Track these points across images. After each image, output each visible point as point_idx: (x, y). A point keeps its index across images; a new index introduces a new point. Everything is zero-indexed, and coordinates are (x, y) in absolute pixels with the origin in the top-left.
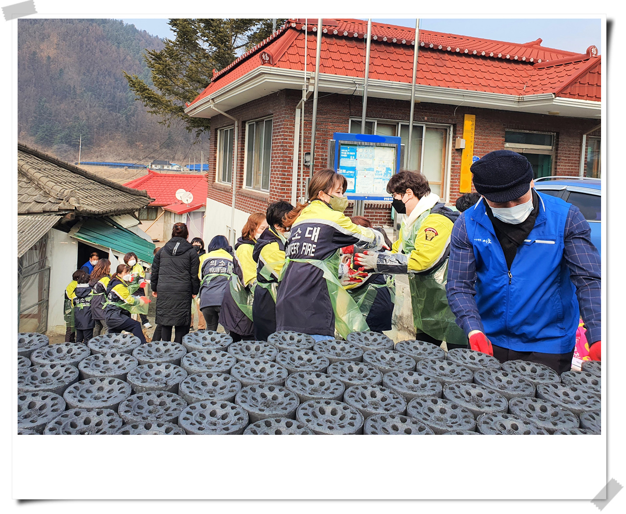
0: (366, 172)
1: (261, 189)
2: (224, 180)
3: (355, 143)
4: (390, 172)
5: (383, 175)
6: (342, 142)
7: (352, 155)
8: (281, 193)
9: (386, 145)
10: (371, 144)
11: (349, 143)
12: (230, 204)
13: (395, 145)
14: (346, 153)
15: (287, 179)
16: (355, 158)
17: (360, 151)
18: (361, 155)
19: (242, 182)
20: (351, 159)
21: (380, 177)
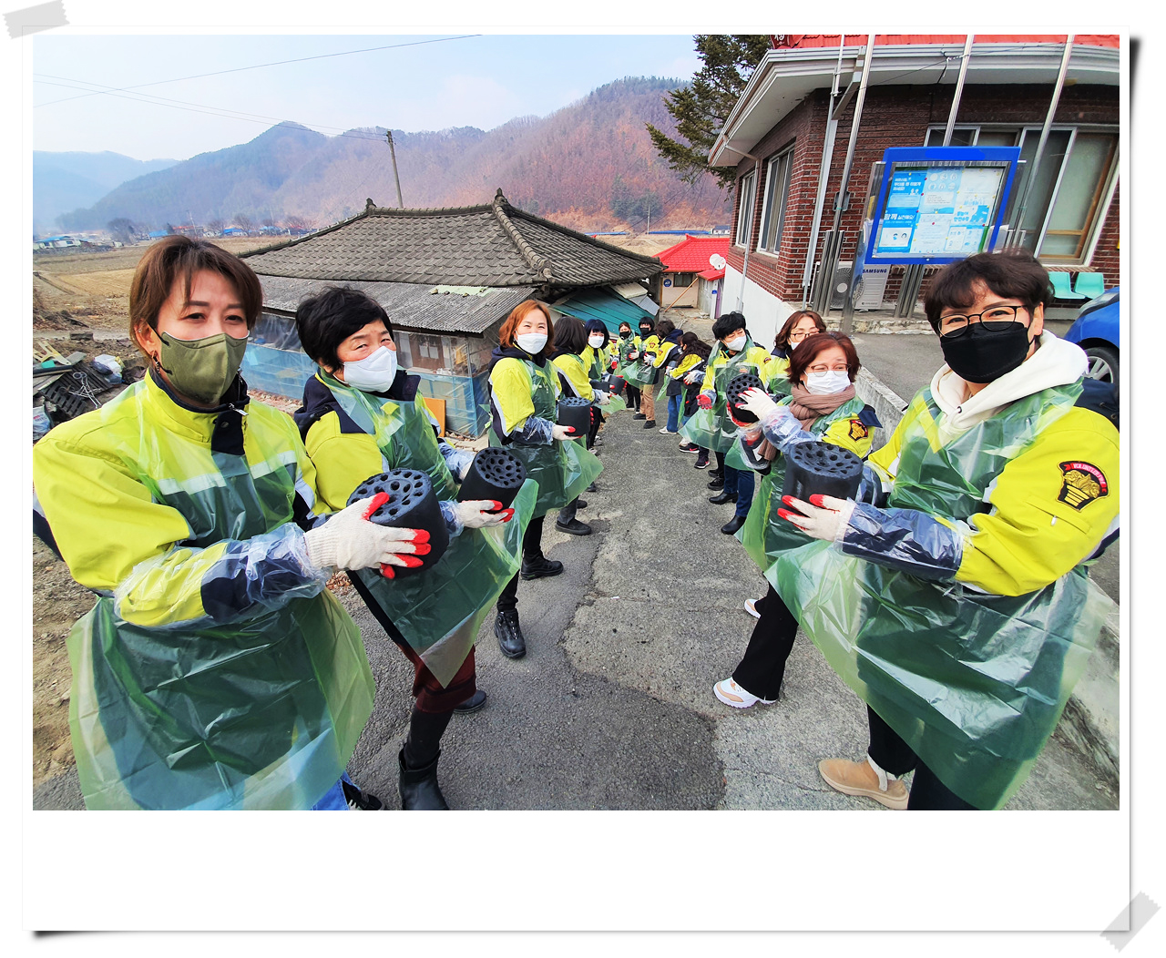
0: (937, 216)
3: (925, 164)
4: (985, 213)
5: (970, 219)
6: (899, 164)
7: (915, 188)
8: (789, 256)
9: (988, 163)
10: (957, 163)
11: (913, 164)
13: (1005, 164)
14: (903, 184)
15: (801, 235)
16: (920, 191)
17: (933, 178)
18: (933, 186)
19: (757, 243)
20: (912, 194)
21: (965, 222)
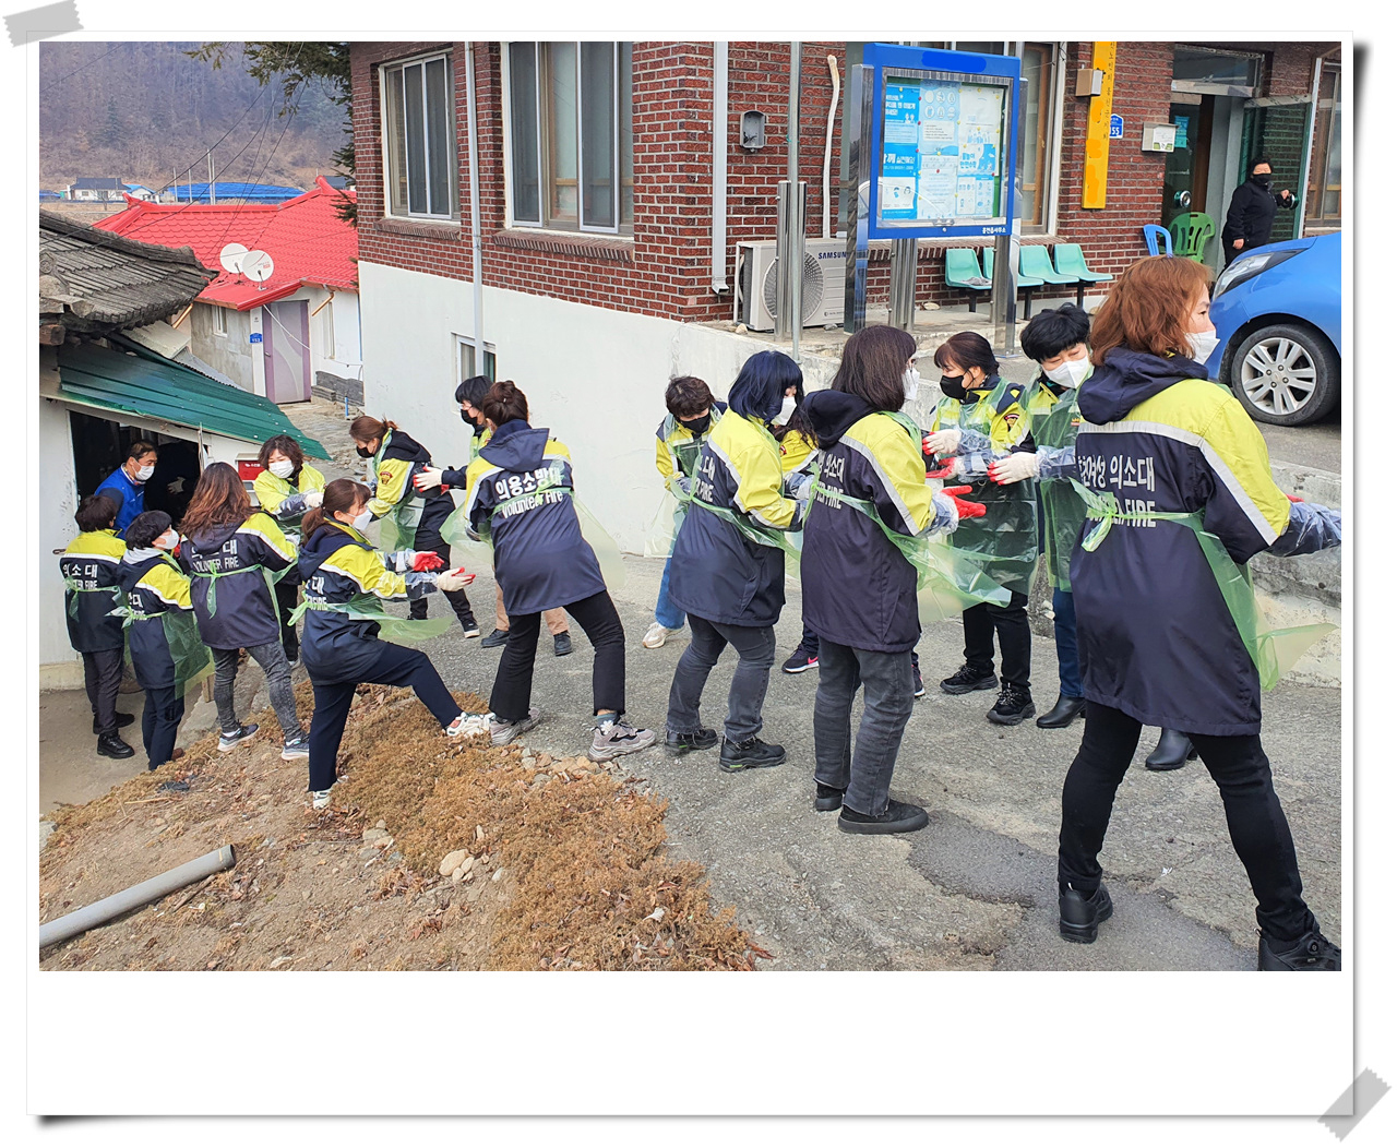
0: (941, 158)
1: (582, 227)
2: (418, 206)
3: (921, 74)
4: (992, 156)
5: (977, 165)
6: (890, 72)
7: (910, 111)
8: (682, 232)
9: (989, 79)
10: (956, 76)
11: (907, 74)
12: (461, 271)
13: (1006, 82)
14: (895, 105)
15: (698, 190)
16: (916, 118)
18: (930, 111)
19: (502, 210)
20: (908, 122)
21: (972, 170)
